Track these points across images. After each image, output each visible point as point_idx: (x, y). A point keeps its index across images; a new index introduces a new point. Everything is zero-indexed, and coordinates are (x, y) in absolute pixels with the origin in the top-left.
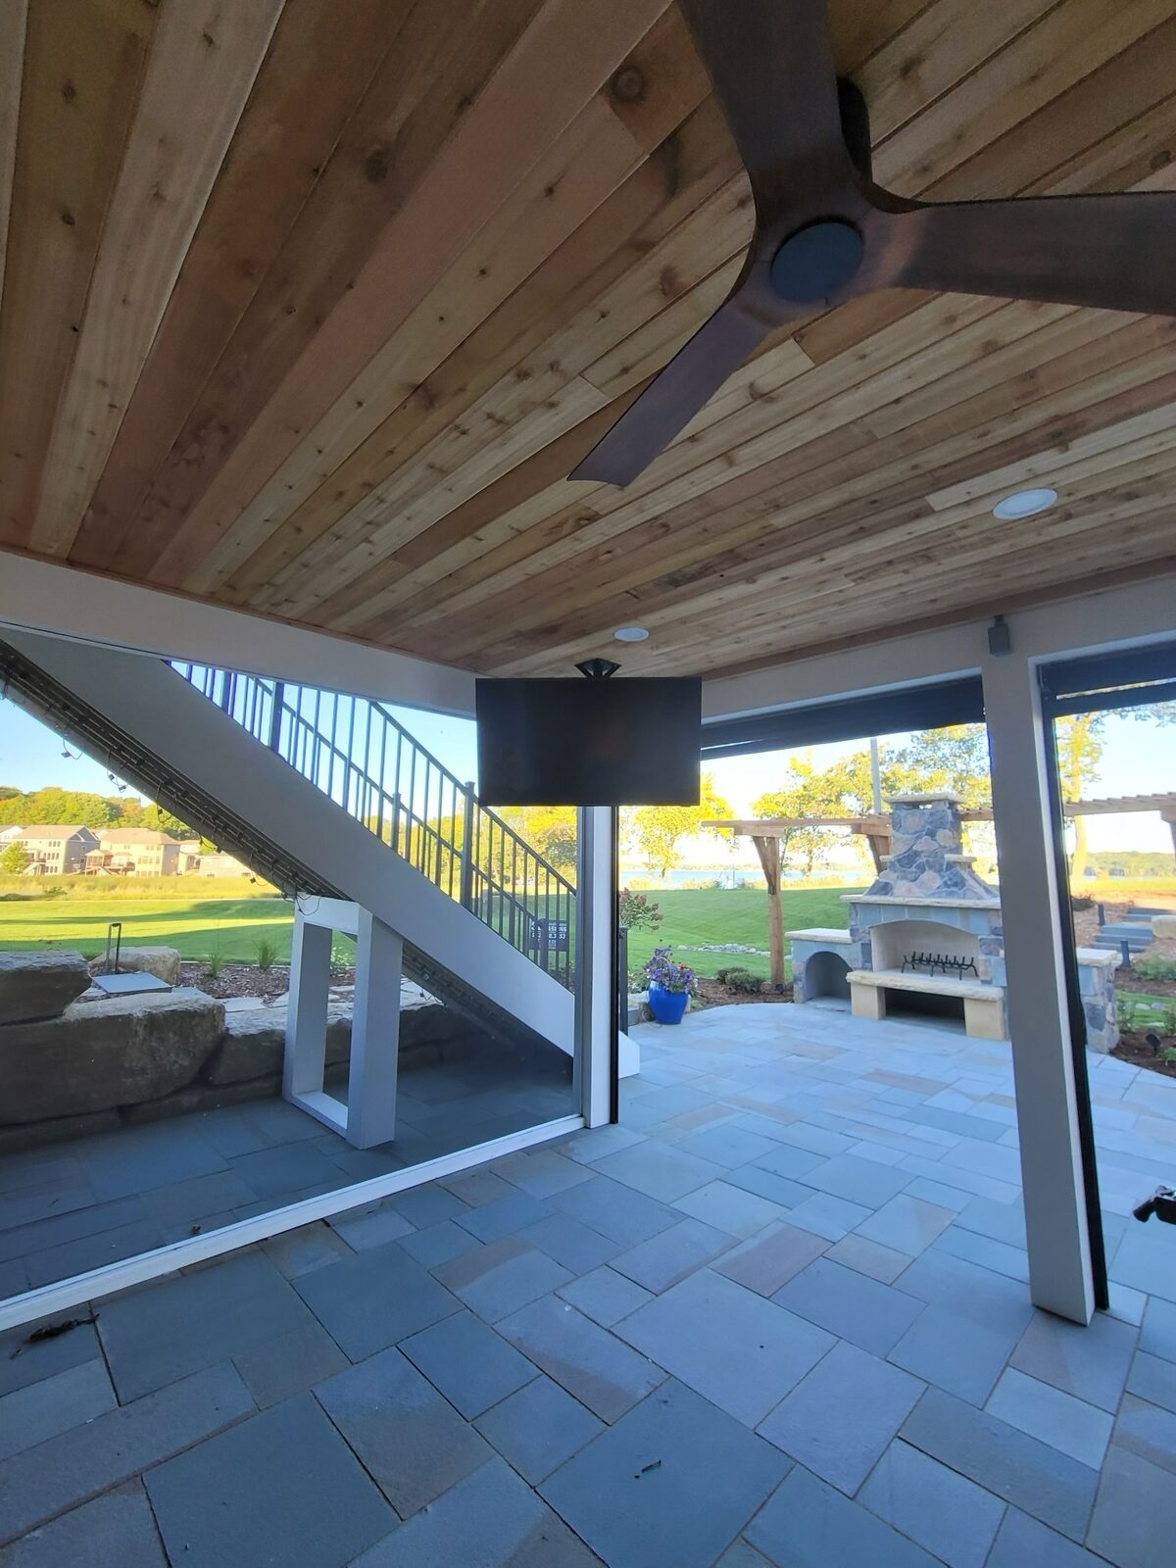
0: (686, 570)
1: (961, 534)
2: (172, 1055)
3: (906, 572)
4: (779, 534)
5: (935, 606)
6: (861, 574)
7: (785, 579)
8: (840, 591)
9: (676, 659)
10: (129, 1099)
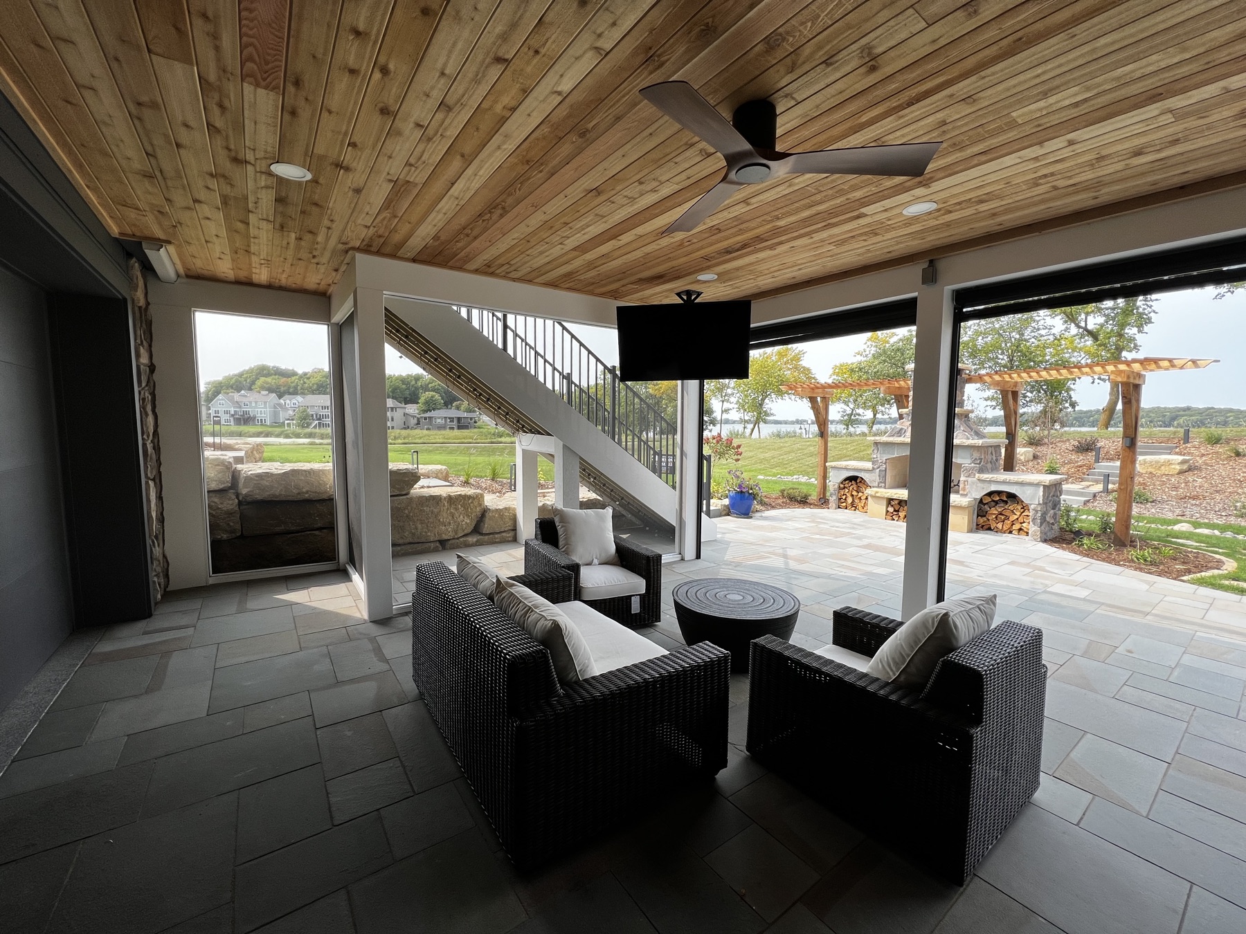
0: (734, 246)
1: (889, 223)
2: (461, 517)
3: (865, 240)
4: (782, 229)
5: (889, 255)
6: (837, 243)
7: (793, 247)
8: (828, 251)
9: (737, 288)
10: (445, 537)
